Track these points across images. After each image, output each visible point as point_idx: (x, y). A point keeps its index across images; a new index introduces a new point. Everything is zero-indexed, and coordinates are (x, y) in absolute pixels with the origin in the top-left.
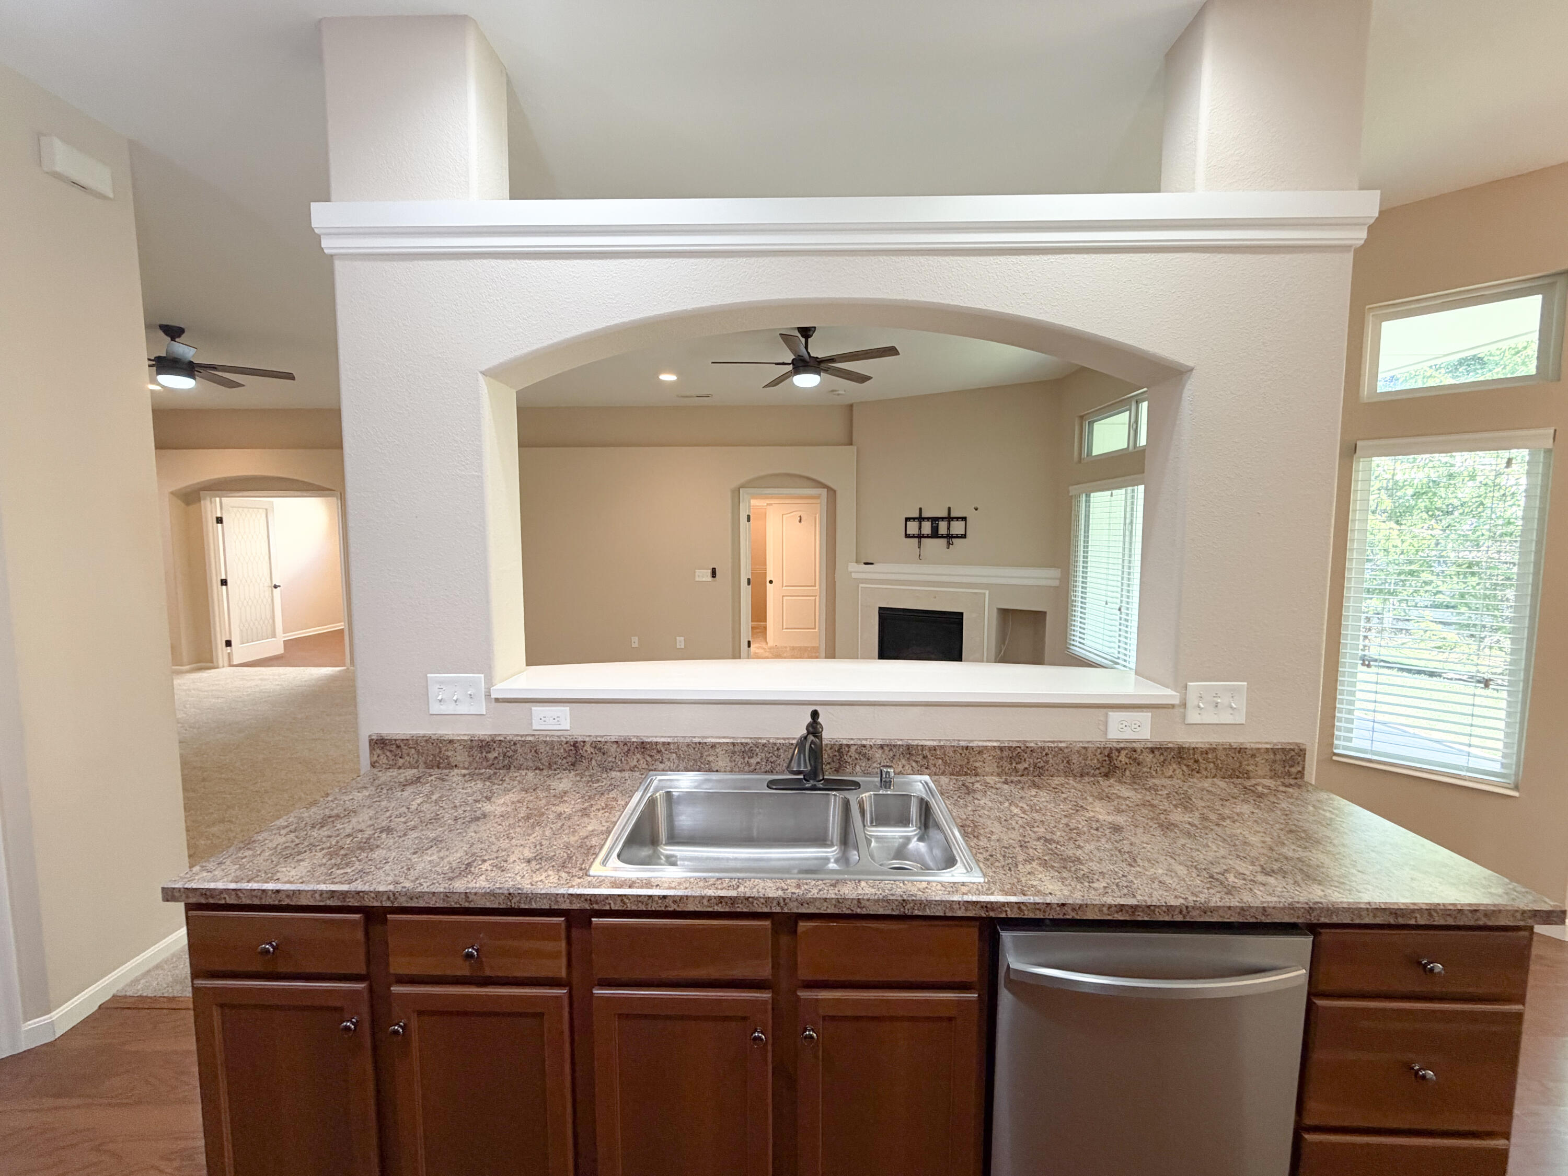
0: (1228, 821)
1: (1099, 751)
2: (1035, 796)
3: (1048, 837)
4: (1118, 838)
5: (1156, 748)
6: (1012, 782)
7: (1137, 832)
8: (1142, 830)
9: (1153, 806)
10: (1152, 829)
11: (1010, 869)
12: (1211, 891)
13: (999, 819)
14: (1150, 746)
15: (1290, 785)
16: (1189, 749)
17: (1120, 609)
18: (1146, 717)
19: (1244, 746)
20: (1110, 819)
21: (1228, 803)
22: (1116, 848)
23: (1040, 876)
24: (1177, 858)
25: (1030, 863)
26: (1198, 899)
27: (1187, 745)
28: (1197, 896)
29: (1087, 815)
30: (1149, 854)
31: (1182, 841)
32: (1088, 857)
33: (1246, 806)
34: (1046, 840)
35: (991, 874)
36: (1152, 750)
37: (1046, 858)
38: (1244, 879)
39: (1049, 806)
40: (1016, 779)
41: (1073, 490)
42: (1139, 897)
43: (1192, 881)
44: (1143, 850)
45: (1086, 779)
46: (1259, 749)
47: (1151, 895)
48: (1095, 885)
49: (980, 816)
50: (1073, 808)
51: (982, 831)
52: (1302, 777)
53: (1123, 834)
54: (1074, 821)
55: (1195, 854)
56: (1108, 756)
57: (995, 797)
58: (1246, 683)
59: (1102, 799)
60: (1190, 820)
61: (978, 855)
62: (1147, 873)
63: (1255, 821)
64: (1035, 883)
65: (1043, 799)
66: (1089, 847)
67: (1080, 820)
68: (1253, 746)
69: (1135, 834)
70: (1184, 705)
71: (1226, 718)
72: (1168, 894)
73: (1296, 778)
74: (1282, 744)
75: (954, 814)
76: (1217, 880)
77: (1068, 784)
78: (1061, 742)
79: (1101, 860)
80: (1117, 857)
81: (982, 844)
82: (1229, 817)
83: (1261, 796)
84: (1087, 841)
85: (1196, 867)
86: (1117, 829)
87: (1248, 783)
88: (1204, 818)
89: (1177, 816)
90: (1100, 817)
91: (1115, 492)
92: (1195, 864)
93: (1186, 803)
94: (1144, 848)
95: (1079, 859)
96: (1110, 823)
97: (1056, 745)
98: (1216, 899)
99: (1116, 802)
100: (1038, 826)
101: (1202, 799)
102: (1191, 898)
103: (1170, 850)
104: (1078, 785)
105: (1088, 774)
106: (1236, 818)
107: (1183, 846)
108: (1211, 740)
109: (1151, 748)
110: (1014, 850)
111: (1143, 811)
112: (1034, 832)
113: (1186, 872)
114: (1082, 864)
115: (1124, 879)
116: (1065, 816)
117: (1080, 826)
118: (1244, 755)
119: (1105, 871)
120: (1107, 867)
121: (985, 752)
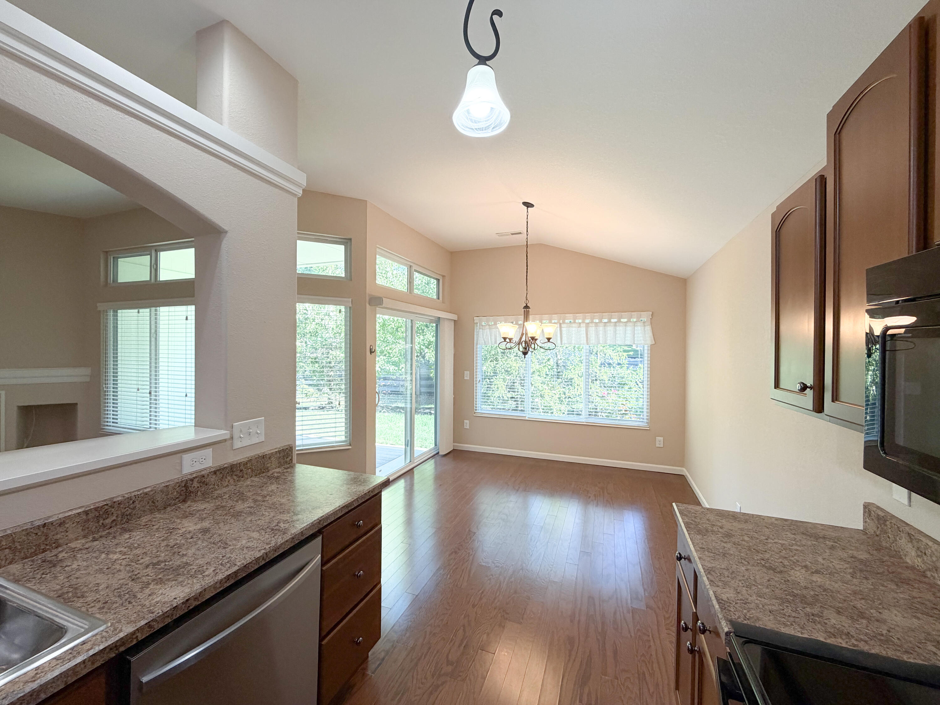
0: (268, 497)
1: (178, 485)
2: (130, 538)
3: (154, 562)
4: (209, 536)
5: (217, 470)
6: (101, 537)
7: (220, 526)
8: (222, 524)
9: (222, 507)
10: (228, 520)
11: (130, 603)
12: (275, 537)
13: (101, 571)
14: (213, 470)
15: (288, 468)
16: (236, 464)
17: (150, 393)
18: (209, 451)
19: (265, 454)
20: (199, 526)
21: (264, 488)
22: (211, 543)
23: (160, 592)
24: (250, 529)
25: (147, 588)
26: (271, 545)
27: (235, 463)
28: (270, 544)
29: (181, 532)
30: (233, 536)
31: (249, 519)
32: (193, 559)
33: (273, 486)
34: (154, 565)
35: (112, 617)
36: (215, 473)
37: (160, 577)
38: (289, 522)
39: (146, 540)
40: (104, 533)
41: (101, 306)
42: (239, 564)
43: (264, 537)
44: (228, 535)
45: (169, 509)
46: (273, 453)
47: (245, 558)
48: (207, 573)
49: (77, 578)
50: (167, 532)
51: (85, 589)
52: (292, 462)
53: (211, 532)
54: (171, 541)
55: (258, 522)
56: (185, 486)
57: (88, 555)
58: (263, 418)
59: (187, 517)
60: (248, 505)
61: (90, 610)
62: (237, 547)
63: (281, 491)
64: (158, 599)
65: (138, 537)
66: (190, 552)
67: (176, 537)
68: (269, 452)
69: (219, 528)
70: (232, 438)
71: (255, 440)
72: (254, 552)
73: (289, 464)
74: (282, 447)
75: (43, 591)
76: (276, 530)
77: (154, 518)
78: (145, 488)
79: (203, 555)
80: (213, 548)
81: (90, 599)
82: (268, 495)
83: (277, 478)
84: (187, 549)
85: (262, 529)
86: (205, 531)
87: (269, 474)
88: (255, 501)
89: (240, 506)
90: (190, 529)
91: (141, 310)
92: (261, 527)
93: (242, 497)
94: (229, 533)
95: (187, 563)
96: (200, 529)
97: (141, 492)
98: (280, 540)
99: (198, 515)
100: (142, 558)
101: (249, 491)
102: (267, 547)
103: (244, 527)
104: (164, 515)
105: (170, 505)
106: (271, 494)
107: (251, 521)
108: (248, 456)
109: (214, 471)
110: (127, 586)
111: (218, 512)
112: (141, 564)
113: (258, 535)
114: (191, 565)
115: (224, 558)
116: (163, 540)
117: (178, 542)
118: (266, 459)
119: (209, 561)
120: (210, 557)
121: (67, 521)
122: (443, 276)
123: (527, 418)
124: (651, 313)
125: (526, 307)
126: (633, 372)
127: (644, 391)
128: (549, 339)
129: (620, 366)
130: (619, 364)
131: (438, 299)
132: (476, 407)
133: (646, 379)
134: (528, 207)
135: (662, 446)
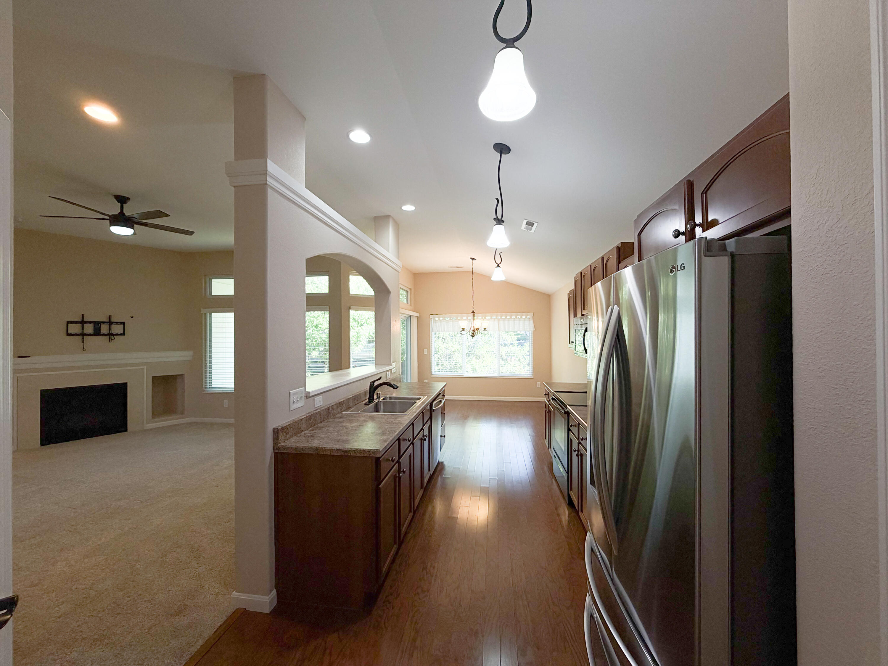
122: (410, 289)
123: (464, 376)
124: (533, 313)
125: (473, 312)
126: (521, 349)
127: (529, 359)
128: (485, 329)
129: (512, 345)
130: (511, 344)
131: (408, 303)
132: (432, 371)
133: (531, 350)
134: (473, 260)
135: (540, 387)
